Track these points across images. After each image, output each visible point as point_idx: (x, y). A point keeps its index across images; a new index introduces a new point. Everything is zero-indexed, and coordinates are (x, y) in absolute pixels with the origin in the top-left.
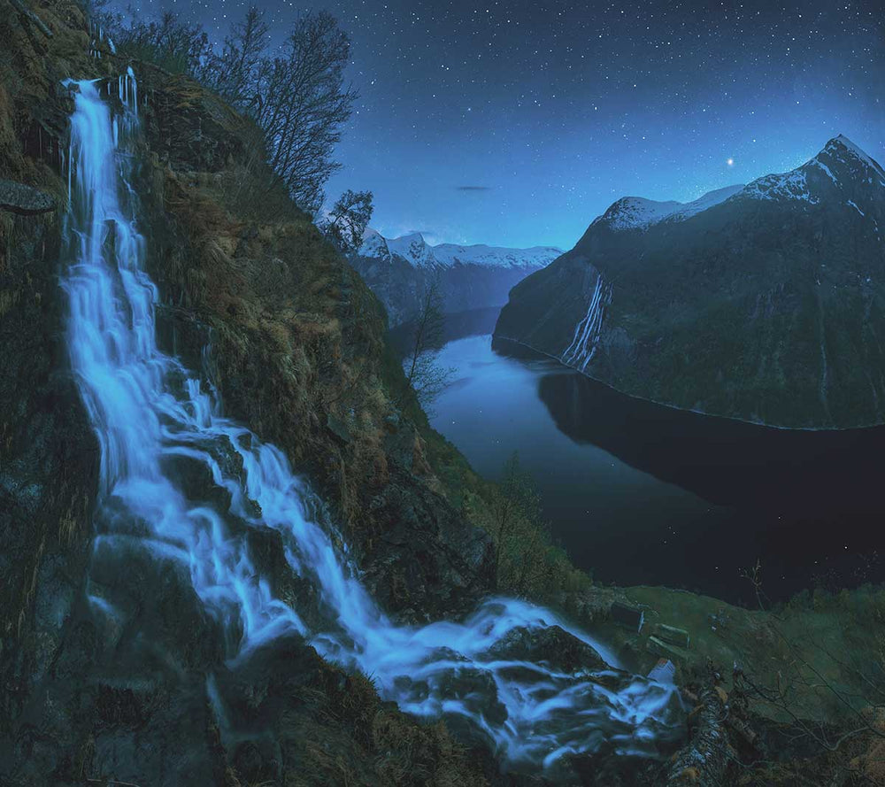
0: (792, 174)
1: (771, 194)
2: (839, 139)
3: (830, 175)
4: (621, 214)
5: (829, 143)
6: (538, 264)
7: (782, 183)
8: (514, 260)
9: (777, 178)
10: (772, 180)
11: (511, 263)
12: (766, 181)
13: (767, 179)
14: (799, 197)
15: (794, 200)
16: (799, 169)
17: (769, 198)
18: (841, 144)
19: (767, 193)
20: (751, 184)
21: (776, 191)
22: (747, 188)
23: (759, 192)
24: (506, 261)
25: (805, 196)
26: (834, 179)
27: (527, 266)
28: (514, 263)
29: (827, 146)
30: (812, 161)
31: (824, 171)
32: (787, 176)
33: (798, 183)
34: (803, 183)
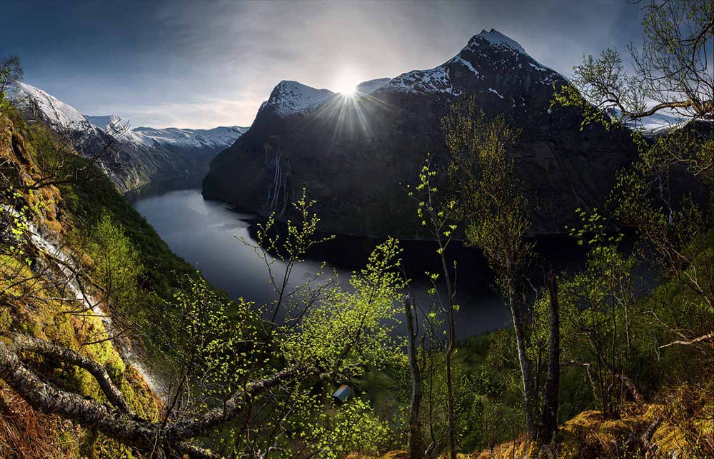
0: (436, 70)
1: (416, 88)
2: (483, 35)
3: (473, 69)
4: (283, 100)
5: (472, 40)
6: (224, 144)
7: (426, 79)
8: (203, 140)
9: (421, 74)
10: (417, 76)
11: (201, 143)
12: (410, 76)
13: (412, 74)
14: (443, 91)
15: (438, 94)
16: (443, 66)
17: (415, 91)
18: (484, 40)
19: (413, 86)
20: (397, 78)
21: (421, 85)
22: (393, 82)
23: (404, 86)
24: (197, 142)
25: (448, 90)
26: (476, 73)
27: (216, 145)
28: (204, 143)
29: (469, 43)
30: (455, 59)
31: (467, 67)
32: (430, 72)
33: (442, 78)
34: (446, 79)
